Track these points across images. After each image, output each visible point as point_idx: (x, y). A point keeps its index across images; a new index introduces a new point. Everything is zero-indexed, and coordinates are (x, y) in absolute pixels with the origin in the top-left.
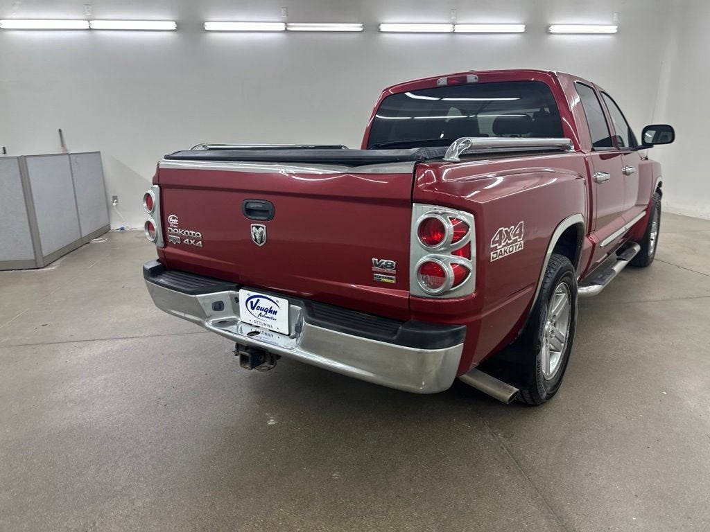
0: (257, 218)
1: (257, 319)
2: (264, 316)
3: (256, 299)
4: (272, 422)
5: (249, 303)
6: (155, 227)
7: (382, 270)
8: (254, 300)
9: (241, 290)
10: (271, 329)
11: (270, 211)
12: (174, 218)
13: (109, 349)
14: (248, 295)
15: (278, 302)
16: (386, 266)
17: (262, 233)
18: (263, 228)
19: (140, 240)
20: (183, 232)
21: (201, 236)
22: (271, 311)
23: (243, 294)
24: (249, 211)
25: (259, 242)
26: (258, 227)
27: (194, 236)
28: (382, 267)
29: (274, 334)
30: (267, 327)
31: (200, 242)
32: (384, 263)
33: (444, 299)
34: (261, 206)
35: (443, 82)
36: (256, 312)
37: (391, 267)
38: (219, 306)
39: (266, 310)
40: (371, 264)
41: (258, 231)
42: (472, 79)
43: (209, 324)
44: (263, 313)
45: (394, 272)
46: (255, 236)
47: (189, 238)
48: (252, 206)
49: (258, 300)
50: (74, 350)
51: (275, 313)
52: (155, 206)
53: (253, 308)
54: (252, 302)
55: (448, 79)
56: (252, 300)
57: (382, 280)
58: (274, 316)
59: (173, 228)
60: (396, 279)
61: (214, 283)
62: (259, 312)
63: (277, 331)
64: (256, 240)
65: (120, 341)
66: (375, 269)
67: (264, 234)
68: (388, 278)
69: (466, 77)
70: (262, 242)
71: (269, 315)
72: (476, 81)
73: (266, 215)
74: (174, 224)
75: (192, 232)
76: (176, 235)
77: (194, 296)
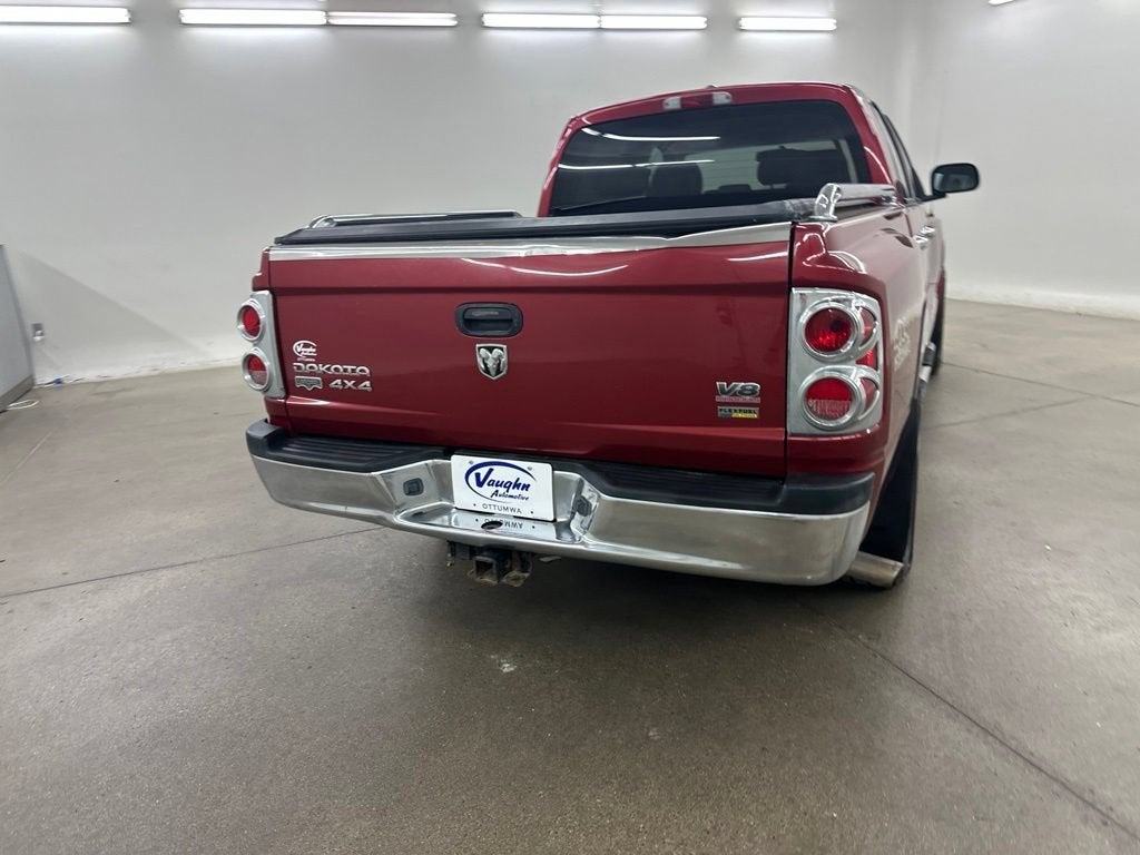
0: (489, 333)
1: (489, 502)
2: (504, 495)
3: (486, 469)
4: (507, 668)
5: (472, 477)
6: (267, 364)
7: (734, 399)
8: (483, 471)
9: (454, 457)
10: (519, 515)
11: (515, 321)
12: (306, 346)
13: (151, 588)
14: (471, 463)
15: (530, 469)
16: (742, 392)
17: (500, 357)
18: (502, 349)
19: (102, 399)
20: (328, 369)
21: (368, 371)
22: (517, 485)
23: (460, 464)
24: (471, 323)
25: (493, 372)
26: (490, 350)
27: (353, 373)
28: (735, 394)
29: (525, 522)
30: (509, 513)
31: (367, 383)
32: (738, 389)
33: (846, 435)
34: (496, 313)
35: (674, 103)
36: (487, 490)
37: (753, 392)
38: (414, 487)
39: (507, 485)
40: (715, 391)
41: (491, 356)
42: (721, 99)
43: (398, 519)
44: (502, 490)
45: (758, 400)
46: (485, 365)
47: (342, 378)
48: (478, 314)
49: (491, 470)
50: (86, 597)
51: (526, 487)
52: (264, 327)
53: (480, 484)
54: (478, 475)
55: (682, 100)
56: (477, 471)
57: (734, 415)
58: (524, 493)
59: (306, 363)
60: (760, 411)
61: (399, 450)
62: (494, 489)
63: (530, 516)
64: (487, 370)
65: (165, 572)
66: (718, 399)
67: (504, 360)
68: (745, 412)
69: (711, 96)
70: (498, 371)
71: (513, 492)
72: (727, 101)
73: (505, 327)
74: (308, 357)
75: (349, 368)
76: (312, 374)
77: (367, 474)
